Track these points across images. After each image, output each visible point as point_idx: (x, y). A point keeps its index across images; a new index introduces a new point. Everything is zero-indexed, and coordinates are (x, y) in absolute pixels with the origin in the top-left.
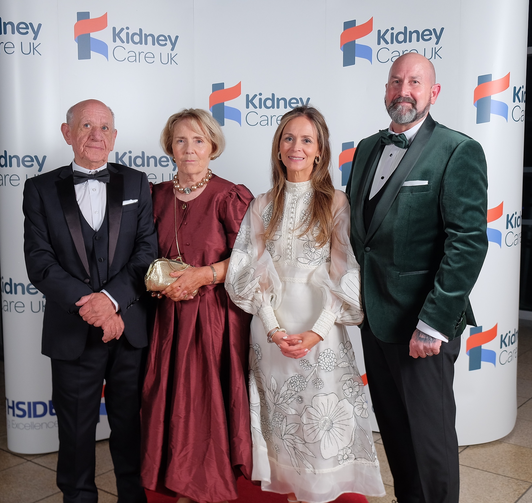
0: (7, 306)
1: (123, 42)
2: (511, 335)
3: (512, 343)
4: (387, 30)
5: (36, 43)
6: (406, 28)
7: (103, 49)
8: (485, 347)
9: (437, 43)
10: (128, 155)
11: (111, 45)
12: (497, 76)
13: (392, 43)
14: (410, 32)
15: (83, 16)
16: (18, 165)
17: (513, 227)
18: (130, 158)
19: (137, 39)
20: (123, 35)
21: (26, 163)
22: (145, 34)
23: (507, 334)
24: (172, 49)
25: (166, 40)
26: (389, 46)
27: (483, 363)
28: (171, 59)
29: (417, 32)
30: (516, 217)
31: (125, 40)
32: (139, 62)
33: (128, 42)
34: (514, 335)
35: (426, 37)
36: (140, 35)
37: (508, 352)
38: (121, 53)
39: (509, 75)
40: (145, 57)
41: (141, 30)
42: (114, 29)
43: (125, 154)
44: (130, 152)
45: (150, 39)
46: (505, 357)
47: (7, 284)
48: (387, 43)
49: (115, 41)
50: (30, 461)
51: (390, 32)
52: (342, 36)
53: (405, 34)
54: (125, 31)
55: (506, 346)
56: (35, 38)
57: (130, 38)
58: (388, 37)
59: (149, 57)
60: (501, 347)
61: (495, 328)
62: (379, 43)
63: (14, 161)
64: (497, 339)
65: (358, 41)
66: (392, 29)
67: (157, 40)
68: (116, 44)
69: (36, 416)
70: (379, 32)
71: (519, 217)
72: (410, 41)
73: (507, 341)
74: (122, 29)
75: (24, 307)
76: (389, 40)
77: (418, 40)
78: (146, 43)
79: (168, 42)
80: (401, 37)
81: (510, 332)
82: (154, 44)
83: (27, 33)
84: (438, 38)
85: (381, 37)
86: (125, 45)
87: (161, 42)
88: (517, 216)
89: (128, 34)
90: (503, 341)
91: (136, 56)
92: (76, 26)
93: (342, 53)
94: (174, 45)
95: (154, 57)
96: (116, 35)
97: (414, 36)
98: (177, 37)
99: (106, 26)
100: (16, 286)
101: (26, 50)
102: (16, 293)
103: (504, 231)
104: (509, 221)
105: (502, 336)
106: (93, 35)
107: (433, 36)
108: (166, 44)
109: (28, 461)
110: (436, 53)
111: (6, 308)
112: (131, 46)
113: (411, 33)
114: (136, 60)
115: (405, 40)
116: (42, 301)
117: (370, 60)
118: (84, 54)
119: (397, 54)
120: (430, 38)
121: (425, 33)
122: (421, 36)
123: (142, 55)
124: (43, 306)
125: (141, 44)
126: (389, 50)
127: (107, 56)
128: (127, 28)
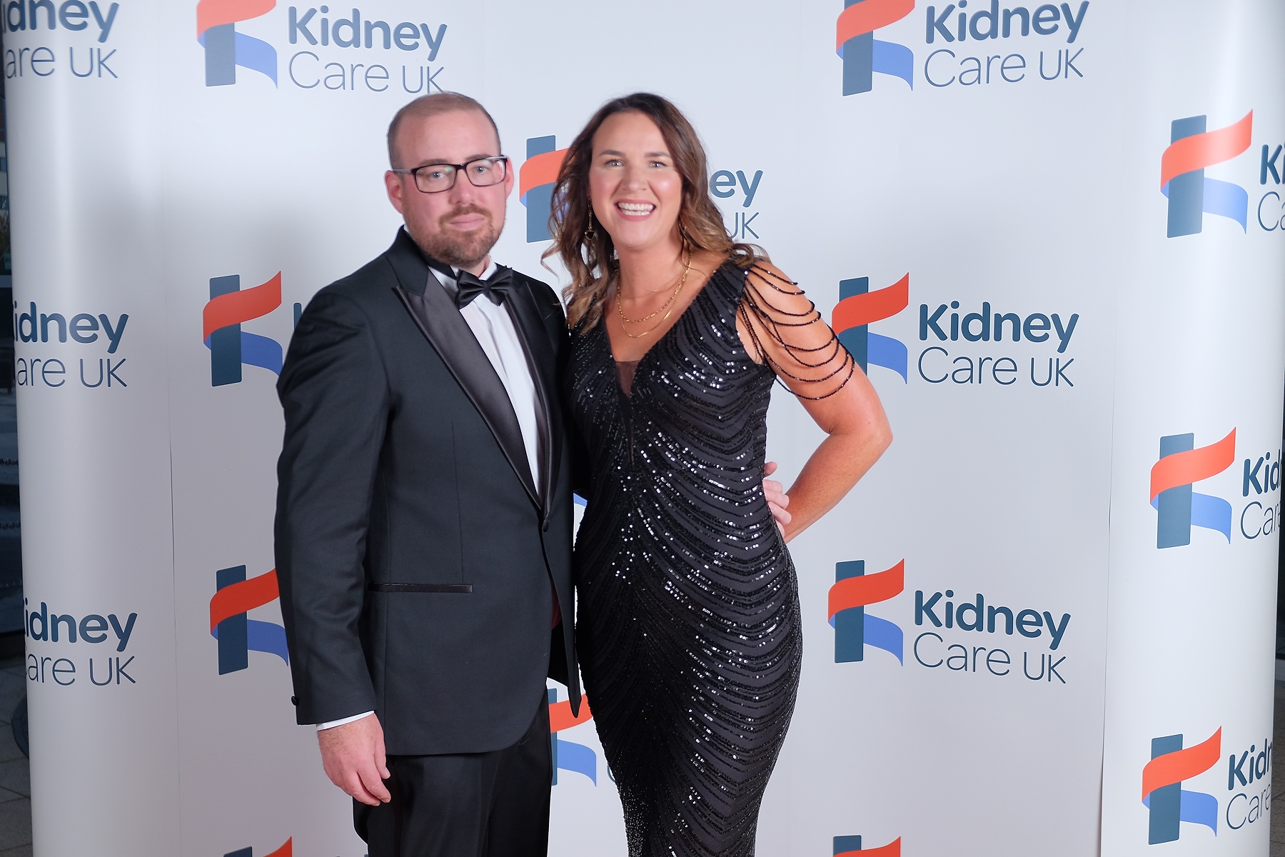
0: (37, 667)
1: (313, 42)
2: (1256, 754)
3: (1259, 776)
4: (951, 8)
5: (106, 48)
7: (264, 59)
8: (1188, 785)
9: (1071, 39)
11: (284, 51)
12: (1221, 120)
13: (962, 37)
14: (1006, 11)
16: (63, 338)
17: (1259, 491)
19: (346, 33)
20: (314, 26)
21: (80, 333)
22: (367, 23)
23: (1247, 753)
24: (432, 58)
25: (416, 35)
26: (955, 45)
27: (1184, 826)
28: (430, 80)
29: (1023, 12)
30: (1268, 466)
31: (317, 35)
32: (352, 89)
33: (325, 42)
34: (1262, 755)
35: (1044, 25)
36: (355, 25)
37: (1249, 798)
38: (308, 69)
39: (1249, 118)
40: (367, 77)
41: (356, 13)
42: (293, 11)
45: (378, 34)
46: (1240, 810)
47: (35, 615)
48: (949, 38)
49: (293, 40)
51: (957, 11)
52: (842, 22)
53: (993, 16)
54: (319, 16)
55: (1244, 782)
56: (103, 38)
57: (330, 33)
58: (952, 24)
59: (375, 77)
60: (1231, 787)
61: (1217, 737)
62: (930, 39)
63: (53, 326)
64: (1222, 767)
67: (395, 36)
68: (296, 48)
71: (1276, 465)
72: (1006, 33)
73: (1245, 770)
74: (312, 12)
75: (74, 671)
76: (954, 31)
77: (1025, 32)
78: (369, 45)
79: (422, 40)
80: (984, 25)
81: (1253, 749)
82: (387, 46)
83: (84, 26)
84: (1075, 26)
85: (935, 24)
86: (318, 49)
87: (403, 41)
88: (1271, 463)
89: (325, 22)
90: (1235, 771)
91: (343, 76)
92: (200, 8)
93: (840, 62)
94: (435, 46)
95: (387, 77)
96: (297, 25)
97: (1016, 21)
98: (443, 28)
99: (272, 4)
100: (55, 621)
101: (82, 66)
102: (55, 639)
103: (1237, 502)
104: (1249, 477)
105: (1233, 758)
106: (242, 27)
107: (1062, 23)
108: (416, 46)
110: (1068, 63)
111: (32, 673)
112: (332, 51)
113: (1008, 15)
114: (344, 83)
115: (993, 33)
116: (118, 659)
117: (910, 81)
118: (219, 72)
119: (975, 65)
120: (1056, 28)
121: (1043, 15)
122: (1033, 22)
123: (360, 73)
124: (119, 670)
125: (357, 45)
126: (954, 56)
127: (273, 75)
128: (325, 9)
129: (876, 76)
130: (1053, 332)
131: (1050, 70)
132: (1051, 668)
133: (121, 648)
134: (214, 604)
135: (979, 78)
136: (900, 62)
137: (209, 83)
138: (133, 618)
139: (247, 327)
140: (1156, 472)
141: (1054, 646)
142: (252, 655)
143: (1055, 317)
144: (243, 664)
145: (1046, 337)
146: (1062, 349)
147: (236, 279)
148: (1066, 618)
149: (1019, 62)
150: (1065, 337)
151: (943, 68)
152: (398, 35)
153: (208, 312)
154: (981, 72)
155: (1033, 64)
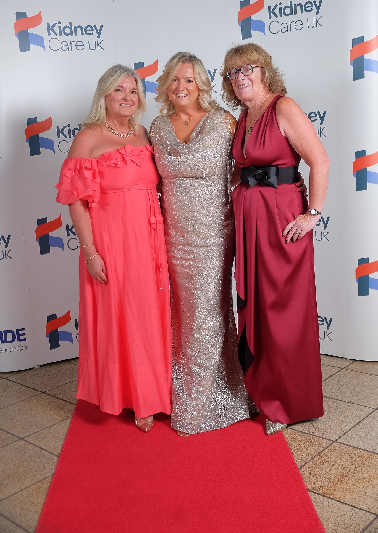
1: (56, 34)
4: (276, 6)
6: (291, 2)
7: (39, 41)
8: (372, 276)
9: (317, 13)
10: (67, 128)
11: (46, 38)
13: (281, 16)
14: (295, 5)
15: (21, 16)
18: (69, 130)
19: (68, 31)
20: (56, 29)
24: (98, 37)
26: (279, 19)
27: (371, 290)
28: (98, 45)
29: (300, 5)
31: (58, 33)
32: (71, 50)
35: (308, 9)
36: (70, 27)
38: (55, 44)
39: (377, 37)
40: (76, 46)
41: (70, 23)
42: (48, 24)
43: (65, 127)
44: (69, 125)
45: (79, 30)
48: (276, 16)
49: (49, 34)
50: (5, 378)
51: (279, 6)
52: (240, 14)
53: (291, 7)
54: (58, 25)
57: (62, 31)
58: (277, 11)
59: (79, 46)
62: (270, 17)
65: (253, 17)
66: (280, 4)
67: (85, 31)
68: (50, 37)
69: (7, 342)
70: (270, 7)
72: (295, 13)
74: (55, 24)
76: (278, 14)
77: (302, 12)
78: (76, 34)
79: (95, 31)
80: (288, 11)
82: (82, 34)
84: (318, 8)
85: (271, 12)
86: (58, 37)
87: (88, 32)
89: (60, 27)
91: (68, 46)
92: (16, 24)
93: (240, 28)
94: (99, 33)
95: (83, 45)
96: (50, 29)
97: (298, 8)
98: (101, 27)
99: (41, 22)
106: (31, 31)
107: (314, 7)
108: (92, 33)
109: (3, 378)
110: (317, 22)
112: (63, 37)
114: (68, 48)
115: (291, 13)
116: (5, 250)
117: (264, 32)
118: (24, 47)
119: (285, 25)
120: (312, 9)
121: (307, 5)
122: (304, 8)
123: (74, 44)
124: (6, 255)
125: (72, 34)
126: (279, 23)
127: (43, 47)
128: (59, 23)
129: (253, 32)
130: (318, 118)
131: (311, 25)
132: (324, 236)
133: (6, 247)
134: (37, 231)
135: (287, 30)
136: (261, 27)
137: (21, 51)
138: (9, 236)
139: (41, 135)
140: (355, 164)
141: (325, 228)
142: (52, 248)
143: (319, 112)
144: (48, 251)
145: (316, 119)
146: (321, 123)
147: (36, 119)
148: (328, 218)
149: (300, 23)
150: (322, 119)
151: (275, 27)
152: (86, 30)
153: (27, 130)
154: (288, 27)
155: (305, 23)
